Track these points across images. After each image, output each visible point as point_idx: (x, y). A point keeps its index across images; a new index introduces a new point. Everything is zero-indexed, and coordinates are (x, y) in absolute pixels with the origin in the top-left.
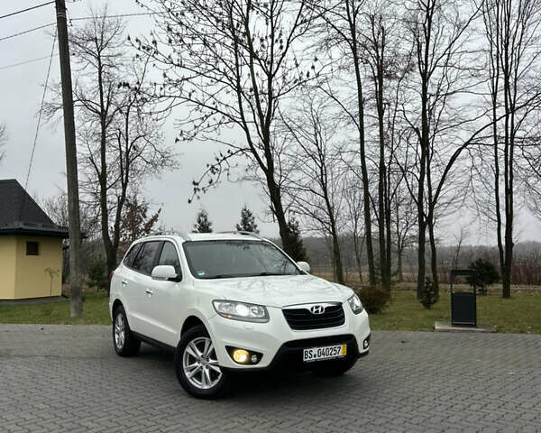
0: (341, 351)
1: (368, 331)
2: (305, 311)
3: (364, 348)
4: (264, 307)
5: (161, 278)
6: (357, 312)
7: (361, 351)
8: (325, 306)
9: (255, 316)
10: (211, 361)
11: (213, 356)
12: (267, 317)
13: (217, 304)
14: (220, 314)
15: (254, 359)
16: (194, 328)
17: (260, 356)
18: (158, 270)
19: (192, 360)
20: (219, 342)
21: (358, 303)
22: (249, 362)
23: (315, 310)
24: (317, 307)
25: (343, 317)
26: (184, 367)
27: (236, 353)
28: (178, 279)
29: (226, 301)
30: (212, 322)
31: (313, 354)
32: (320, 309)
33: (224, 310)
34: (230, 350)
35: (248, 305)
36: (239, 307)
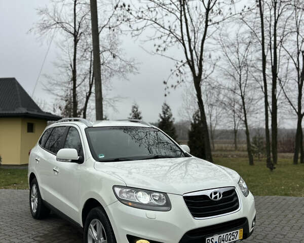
2: (205, 197)
3: (252, 227)
4: (165, 194)
5: (66, 160)
7: (250, 230)
9: (156, 203)
12: (168, 205)
13: (117, 190)
14: (120, 201)
20: (119, 230)
23: (213, 196)
24: (215, 193)
29: (127, 187)
30: (113, 210)
33: (125, 196)
35: (149, 192)
36: (140, 194)
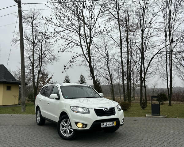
0: (114, 124)
1: (123, 117)
2: (102, 110)
3: (122, 123)
4: (88, 108)
5: (53, 99)
6: (120, 110)
7: (121, 124)
8: (109, 108)
9: (85, 112)
10: (70, 127)
11: (70, 125)
12: (89, 112)
13: (72, 107)
14: (73, 111)
15: (84, 126)
16: (64, 116)
17: (86, 125)
18: (52, 95)
19: (63, 127)
20: (72, 120)
21: (120, 107)
22: (83, 127)
23: (105, 110)
24: (106, 109)
25: (115, 112)
26: (60, 129)
27: (78, 124)
28: (59, 99)
29: (75, 106)
30: (70, 114)
31: (104, 125)
32: (107, 109)
33: (74, 110)
34: (76, 123)
35: (83, 108)
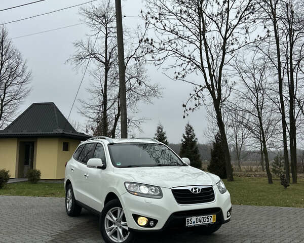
0: (212, 219)
2: (187, 190)
3: (228, 217)
4: (159, 187)
5: (93, 167)
6: (223, 192)
7: (226, 219)
8: (201, 188)
9: (153, 193)
11: (124, 219)
12: (161, 195)
13: (127, 185)
14: (129, 192)
16: (112, 200)
17: (156, 222)
18: (91, 161)
19: (111, 223)
20: (128, 210)
21: (223, 186)
22: (148, 226)
23: (194, 190)
24: (195, 189)
25: (214, 195)
26: (106, 229)
27: (140, 219)
28: (104, 167)
29: (133, 183)
30: (124, 197)
31: (192, 221)
32: (197, 190)
33: (132, 189)
34: (136, 217)
35: (148, 186)
36: (142, 187)
